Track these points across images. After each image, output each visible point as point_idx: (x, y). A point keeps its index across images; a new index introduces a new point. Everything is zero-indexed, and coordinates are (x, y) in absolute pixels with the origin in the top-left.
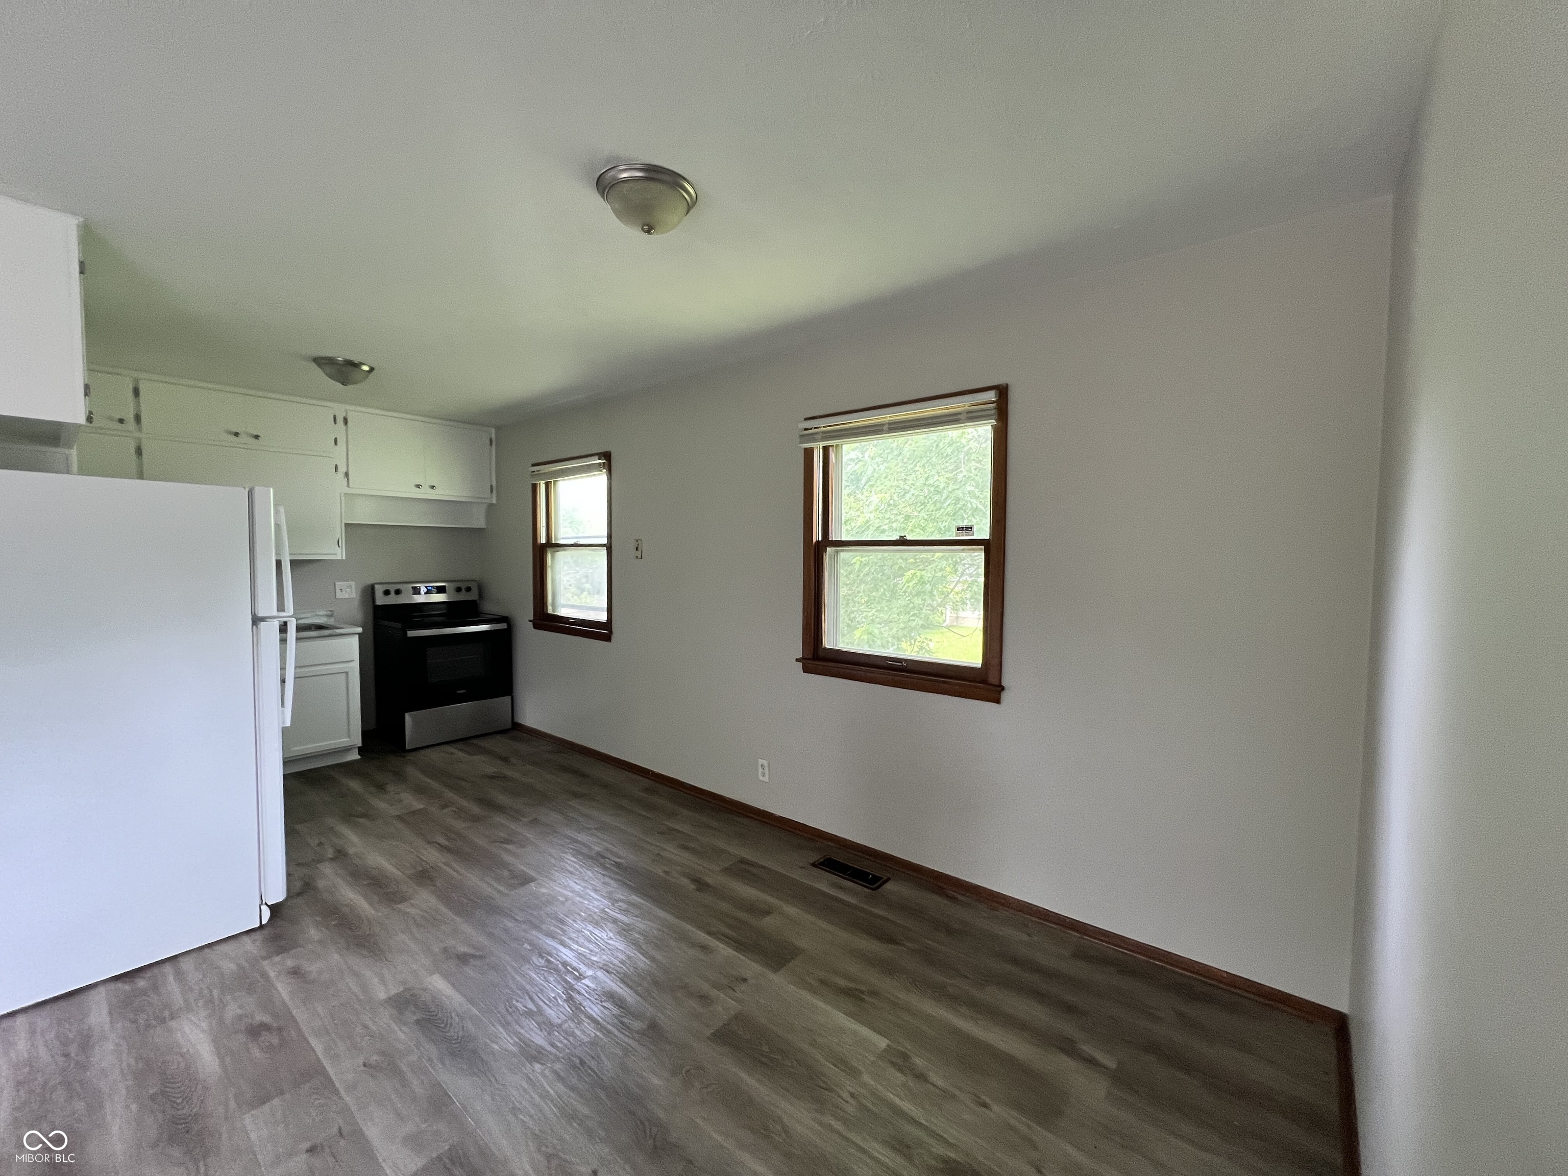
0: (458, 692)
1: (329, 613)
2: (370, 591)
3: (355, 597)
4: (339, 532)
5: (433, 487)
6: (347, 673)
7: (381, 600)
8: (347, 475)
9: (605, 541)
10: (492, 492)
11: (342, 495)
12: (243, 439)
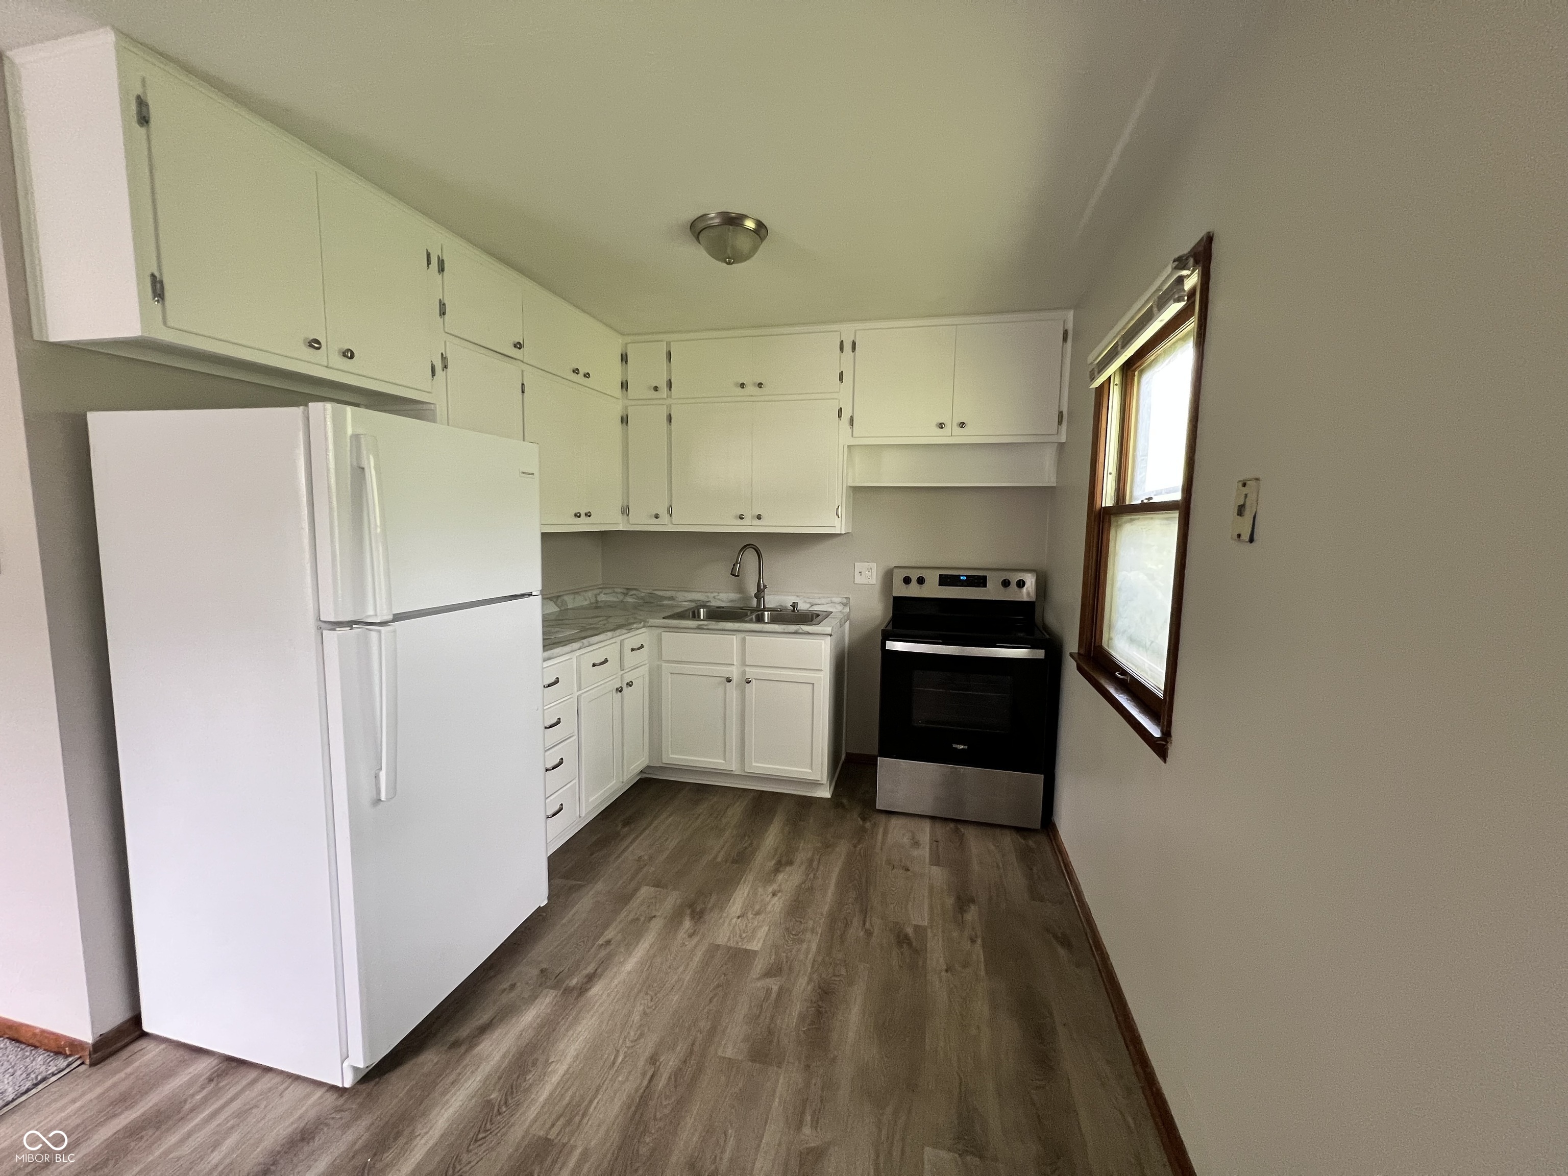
0: (955, 746)
1: (845, 601)
2: (888, 577)
3: (874, 582)
4: (839, 497)
5: (962, 425)
6: (813, 684)
7: (901, 591)
8: (852, 420)
9: (1177, 496)
10: (1060, 422)
11: (846, 447)
12: (751, 389)
